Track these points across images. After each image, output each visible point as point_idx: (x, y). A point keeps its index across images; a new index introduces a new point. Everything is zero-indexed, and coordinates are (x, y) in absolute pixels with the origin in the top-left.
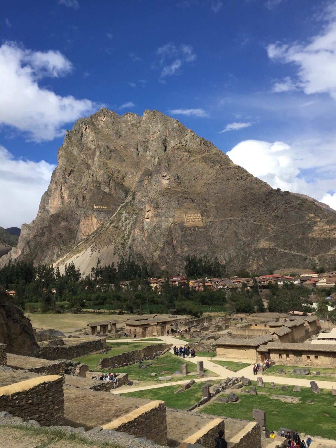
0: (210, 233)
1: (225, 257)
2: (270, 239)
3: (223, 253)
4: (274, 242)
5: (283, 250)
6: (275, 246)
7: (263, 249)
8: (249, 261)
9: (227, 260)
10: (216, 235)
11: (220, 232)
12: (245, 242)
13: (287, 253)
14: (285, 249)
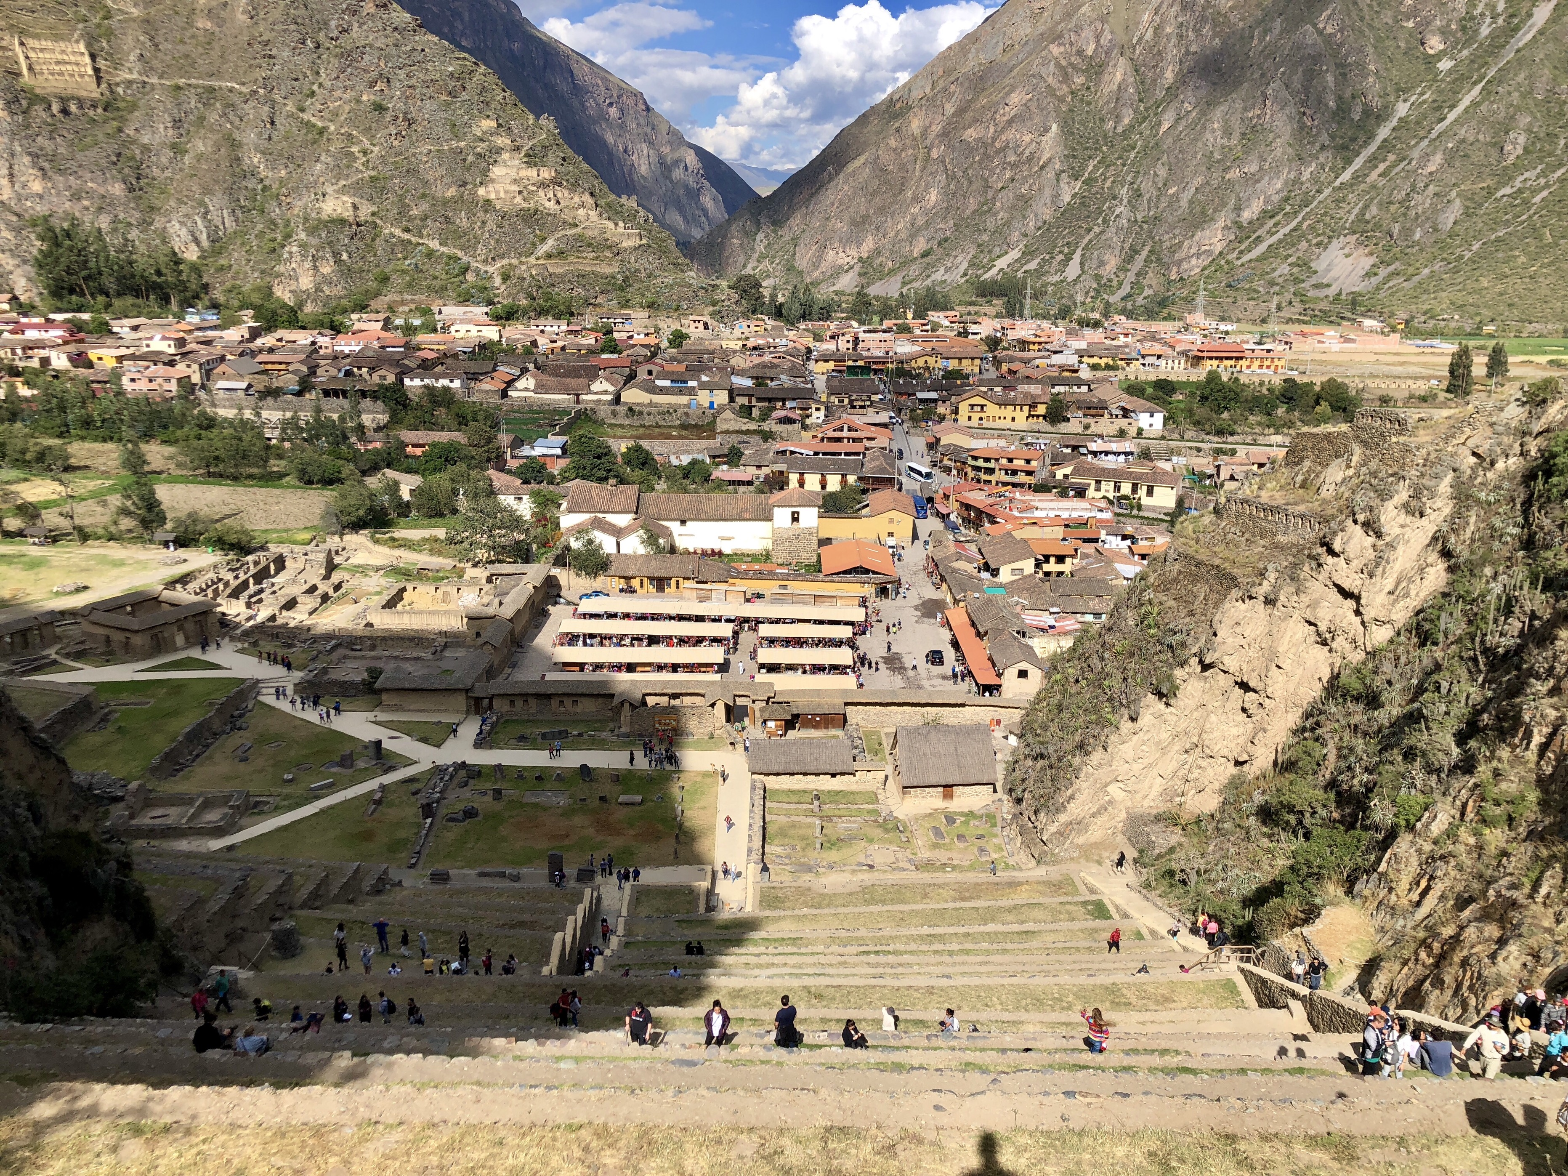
0: (132, 133)
1: (198, 234)
2: (356, 189)
3: (186, 216)
4: (371, 199)
5: (398, 232)
6: (373, 214)
7: (333, 221)
8: (289, 260)
9: (205, 244)
10: (157, 139)
11: (170, 132)
12: (267, 182)
13: (409, 242)
14: (407, 230)
